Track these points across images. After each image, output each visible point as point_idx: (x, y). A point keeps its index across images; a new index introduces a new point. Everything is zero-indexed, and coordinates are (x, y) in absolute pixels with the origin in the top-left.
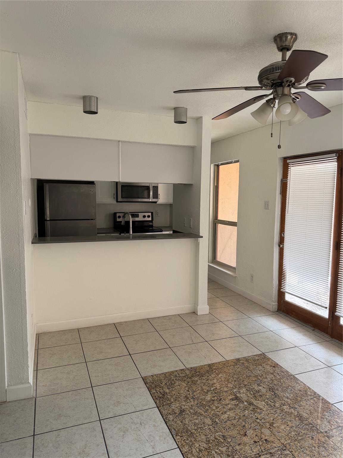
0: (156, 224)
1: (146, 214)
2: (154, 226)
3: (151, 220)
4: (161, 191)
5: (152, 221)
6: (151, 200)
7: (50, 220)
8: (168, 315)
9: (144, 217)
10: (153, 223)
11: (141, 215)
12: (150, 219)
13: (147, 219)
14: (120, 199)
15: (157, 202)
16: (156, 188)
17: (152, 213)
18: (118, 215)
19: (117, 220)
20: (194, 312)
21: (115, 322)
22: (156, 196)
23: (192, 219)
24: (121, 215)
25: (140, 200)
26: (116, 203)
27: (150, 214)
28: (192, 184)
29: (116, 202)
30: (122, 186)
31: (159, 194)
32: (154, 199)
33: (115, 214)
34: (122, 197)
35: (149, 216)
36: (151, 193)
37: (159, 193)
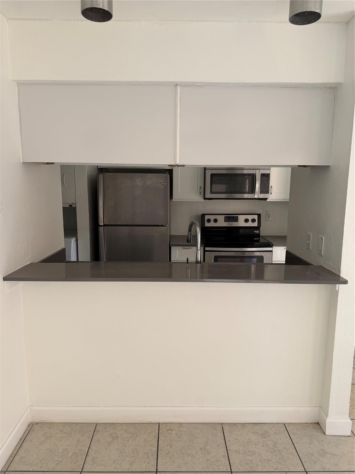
0: (265, 231)
1: (250, 217)
2: (261, 235)
3: (257, 226)
4: (274, 182)
5: (258, 228)
6: (256, 197)
7: (104, 225)
8: (262, 422)
9: (246, 221)
10: (259, 231)
11: (242, 218)
12: (255, 224)
13: (250, 224)
14: (208, 195)
15: (266, 199)
16: (266, 177)
17: (259, 216)
18: (207, 217)
19: (206, 226)
20: (318, 423)
21: (161, 420)
22: (265, 189)
23: (324, 238)
24: (212, 218)
25: (238, 196)
26: (203, 200)
27: (256, 217)
28: (329, 166)
29: (203, 198)
30: (212, 175)
31: (272, 187)
32: (263, 195)
33: (203, 216)
34: (212, 192)
35: (253, 221)
36: (258, 185)
37: (270, 185)
